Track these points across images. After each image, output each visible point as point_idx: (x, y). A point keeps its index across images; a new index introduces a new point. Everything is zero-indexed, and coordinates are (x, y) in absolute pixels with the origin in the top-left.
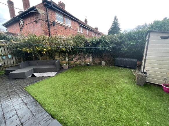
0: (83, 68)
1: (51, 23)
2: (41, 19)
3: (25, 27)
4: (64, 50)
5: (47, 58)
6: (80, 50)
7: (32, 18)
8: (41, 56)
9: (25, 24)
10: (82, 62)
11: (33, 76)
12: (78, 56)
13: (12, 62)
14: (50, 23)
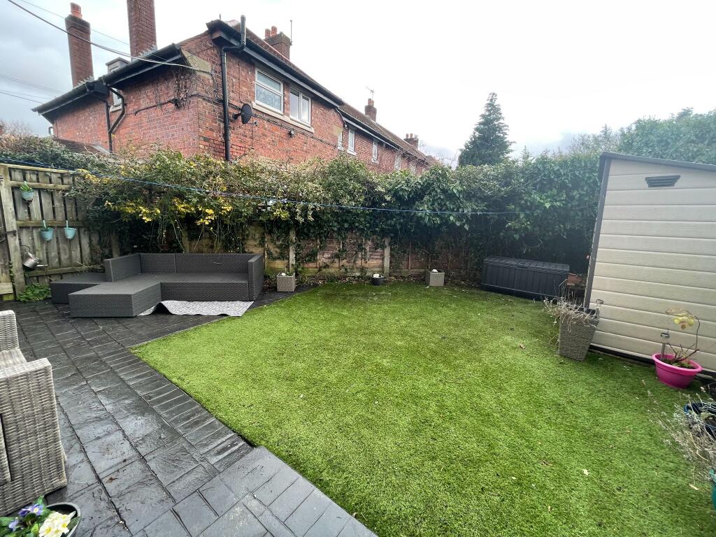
0: (354, 292)
1: (236, 112)
2: (198, 95)
3: (131, 120)
4: (285, 215)
5: (212, 247)
6: (346, 221)
7: (162, 87)
8: (192, 238)
9: (131, 108)
10: (352, 269)
11: (161, 310)
12: (335, 245)
13: (76, 254)
14: (232, 111)
